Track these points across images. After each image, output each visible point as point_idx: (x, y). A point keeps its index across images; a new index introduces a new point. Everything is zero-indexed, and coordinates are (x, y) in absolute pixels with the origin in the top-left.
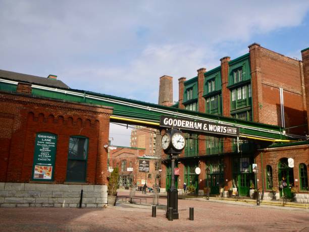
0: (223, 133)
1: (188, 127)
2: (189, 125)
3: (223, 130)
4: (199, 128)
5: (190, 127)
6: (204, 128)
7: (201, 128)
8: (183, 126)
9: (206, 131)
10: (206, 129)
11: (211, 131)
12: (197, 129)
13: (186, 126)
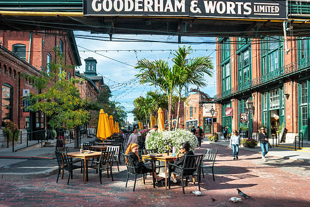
0: (242, 15)
1: (151, 10)
2: (153, 7)
3: (243, 9)
4: (180, 11)
5: (156, 10)
6: (192, 10)
7: (183, 10)
8: (137, 9)
9: (198, 14)
10: (198, 10)
11: (210, 14)
12: (174, 13)
13: (146, 10)
